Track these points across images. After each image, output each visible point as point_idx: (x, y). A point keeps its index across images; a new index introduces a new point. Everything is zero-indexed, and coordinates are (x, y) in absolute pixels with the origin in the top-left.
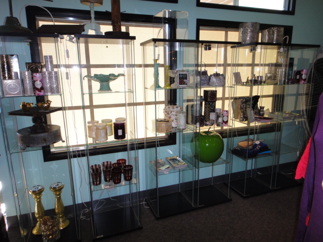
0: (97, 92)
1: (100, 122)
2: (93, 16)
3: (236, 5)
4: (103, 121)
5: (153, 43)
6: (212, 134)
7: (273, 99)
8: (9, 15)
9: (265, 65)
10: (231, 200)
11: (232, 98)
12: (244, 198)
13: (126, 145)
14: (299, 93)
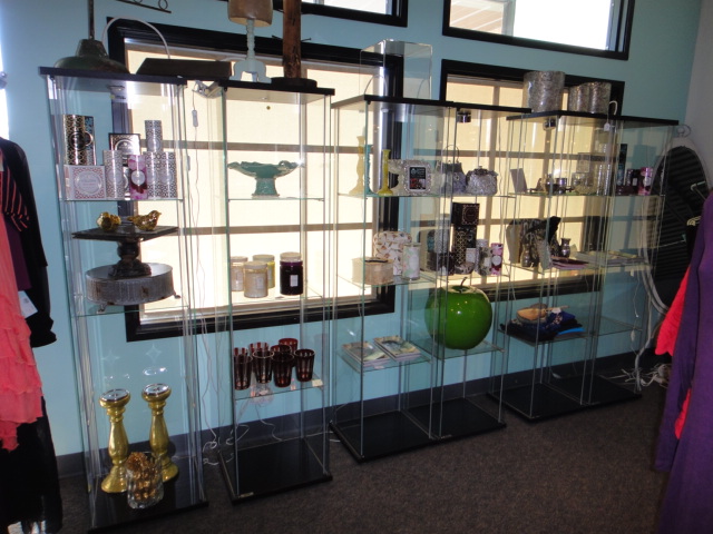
0: (250, 197)
1: (250, 259)
2: (251, 45)
3: (509, 34)
4: (255, 258)
5: (364, 103)
6: (468, 291)
7: (584, 227)
8: (86, 37)
9: (572, 157)
10: (504, 426)
11: (506, 221)
12: (530, 422)
13: (298, 311)
14: (634, 214)
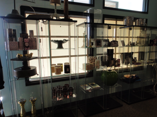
0: (56, 49)
1: (57, 65)
5: (85, 24)
6: (112, 71)
8: (14, 9)
10: (122, 105)
12: (129, 104)
13: (69, 77)
